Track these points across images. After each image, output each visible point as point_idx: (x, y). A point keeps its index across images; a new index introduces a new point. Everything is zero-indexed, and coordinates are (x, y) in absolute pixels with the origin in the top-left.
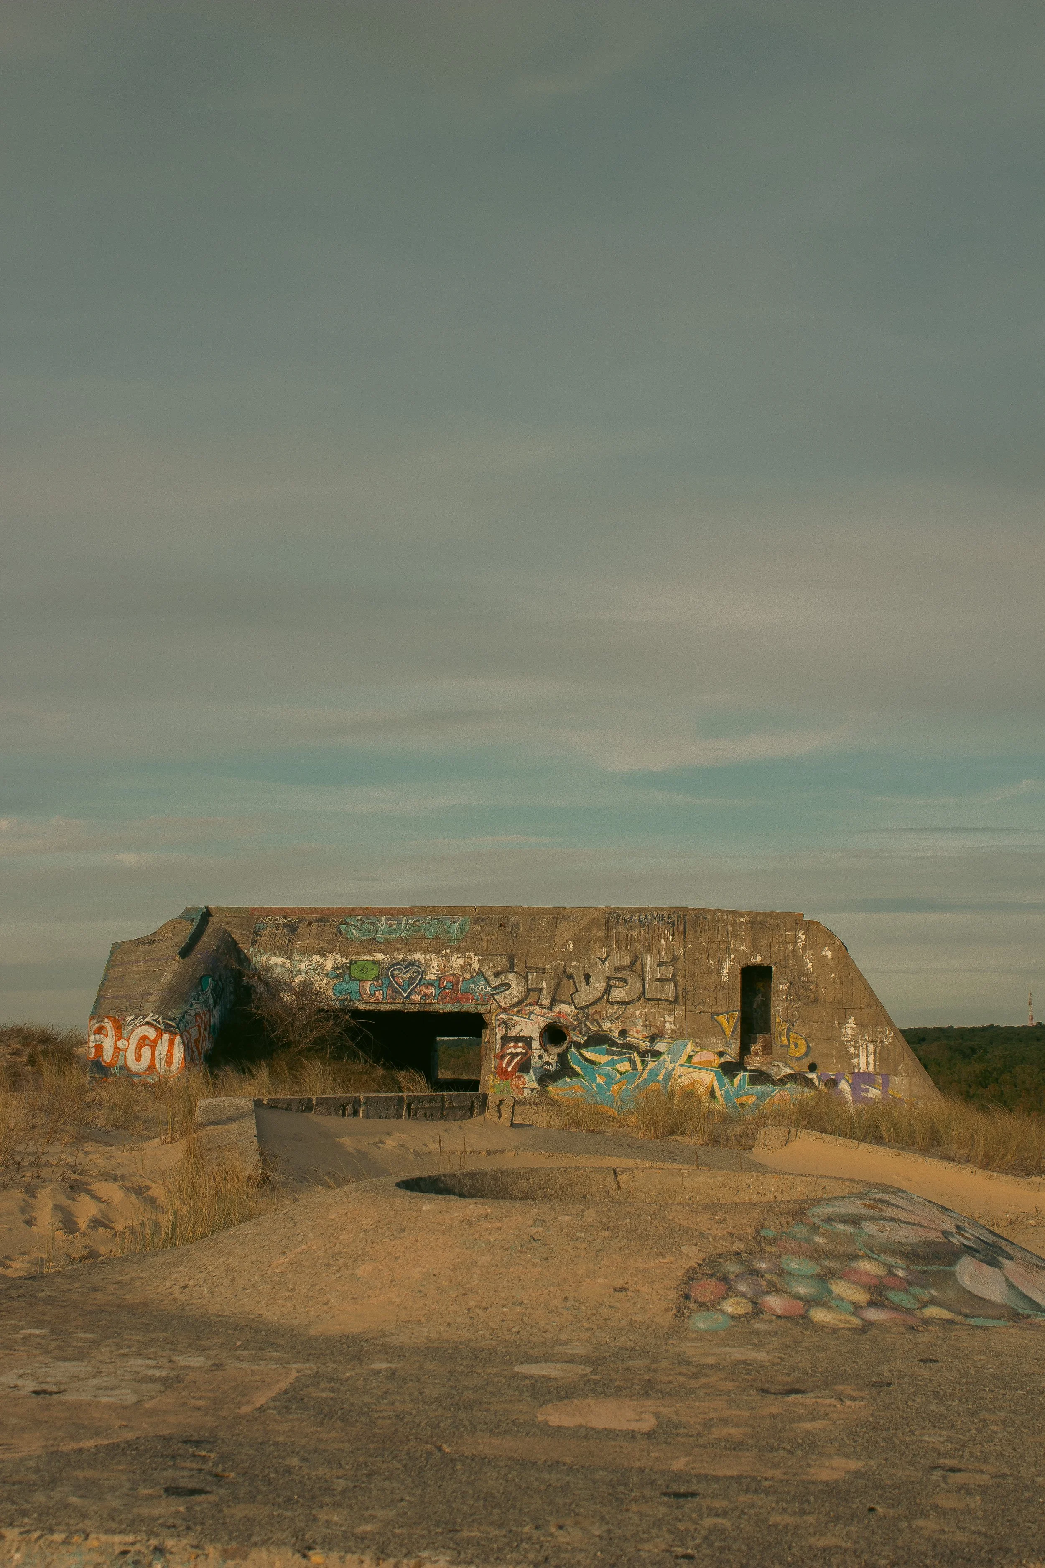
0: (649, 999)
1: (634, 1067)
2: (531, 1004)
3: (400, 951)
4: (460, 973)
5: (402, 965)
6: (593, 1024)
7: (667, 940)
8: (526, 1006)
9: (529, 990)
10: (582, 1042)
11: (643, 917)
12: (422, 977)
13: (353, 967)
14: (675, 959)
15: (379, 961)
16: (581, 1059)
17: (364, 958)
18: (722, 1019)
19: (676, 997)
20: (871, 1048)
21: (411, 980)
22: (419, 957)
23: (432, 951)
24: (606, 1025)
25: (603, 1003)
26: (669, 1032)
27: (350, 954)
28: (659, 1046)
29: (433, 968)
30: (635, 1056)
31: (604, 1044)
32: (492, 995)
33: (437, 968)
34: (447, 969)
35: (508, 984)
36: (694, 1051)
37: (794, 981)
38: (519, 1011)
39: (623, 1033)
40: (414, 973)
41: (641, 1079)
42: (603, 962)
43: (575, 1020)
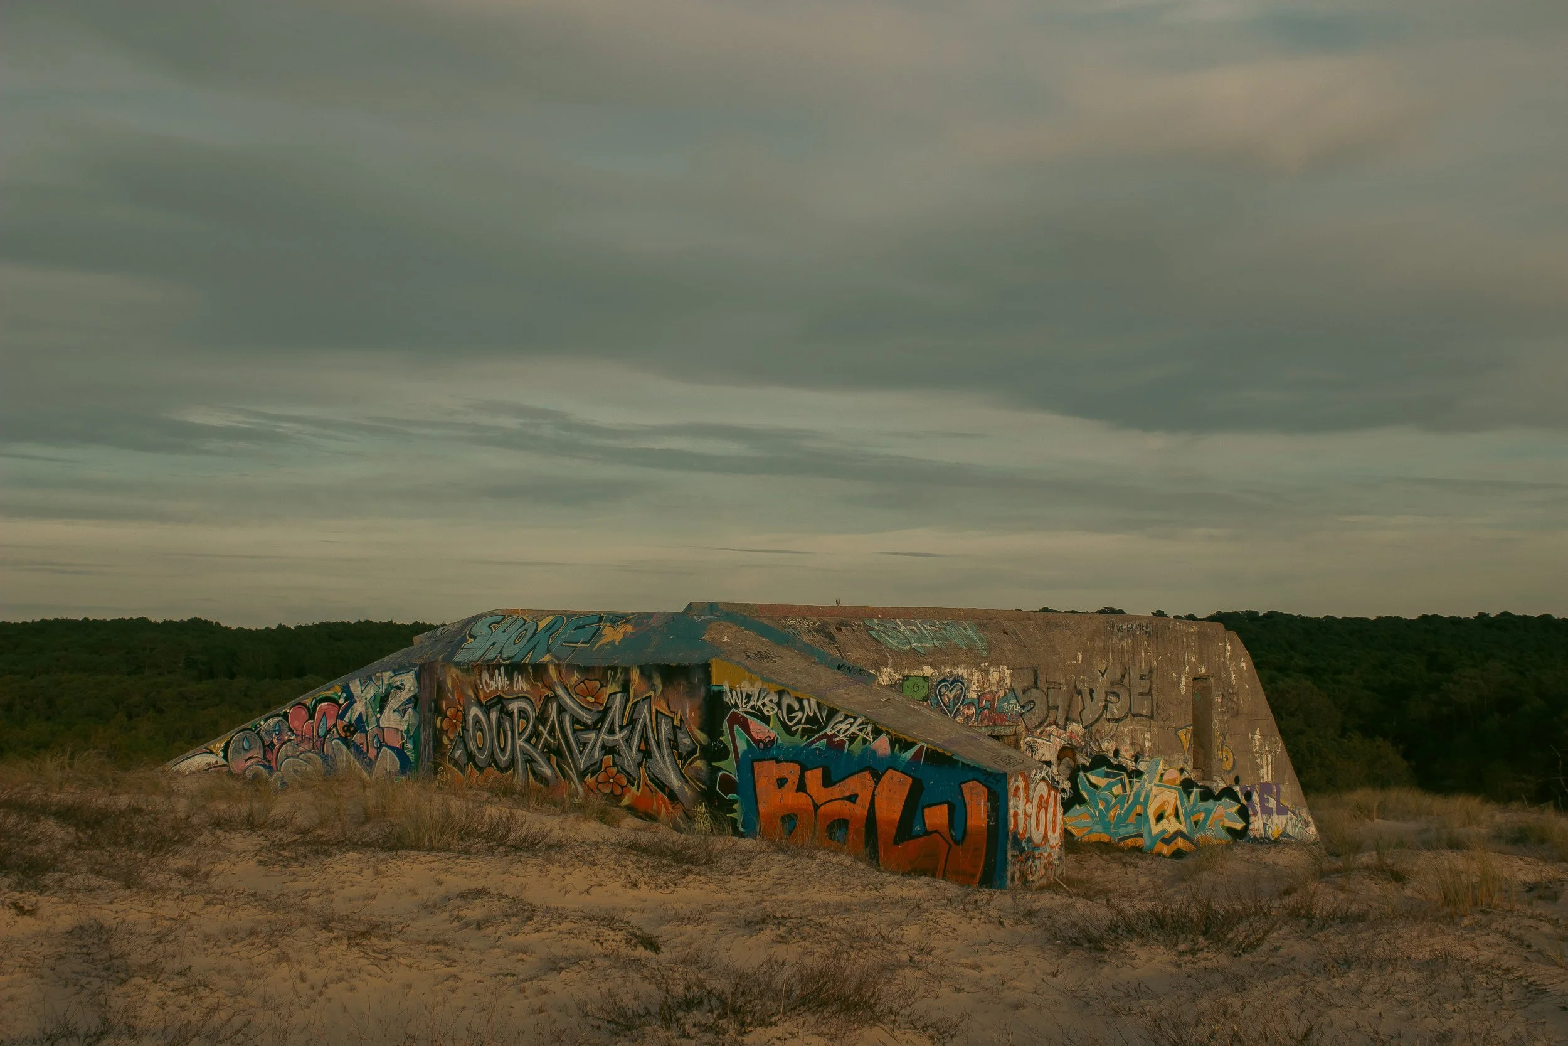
0: (1134, 715)
1: (1125, 790)
2: (1050, 724)
3: (946, 663)
4: (996, 690)
5: (948, 681)
6: (1095, 744)
7: (1146, 652)
8: (1047, 726)
9: (1049, 708)
10: (1088, 764)
11: (1130, 626)
12: (965, 696)
13: (906, 684)
14: (1151, 671)
15: (928, 677)
16: (1087, 783)
17: (915, 672)
18: (1181, 733)
19: (1152, 713)
20: (1269, 758)
21: (957, 698)
22: (962, 671)
23: (973, 665)
24: (1105, 745)
25: (1102, 721)
26: (1147, 750)
27: (902, 668)
28: (1142, 766)
29: (974, 684)
30: (1125, 777)
31: (1103, 766)
32: (1021, 715)
33: (977, 684)
34: (985, 686)
35: (1032, 702)
36: (1164, 770)
37: (1225, 693)
38: (1041, 733)
39: (1116, 753)
40: (957, 690)
41: (1130, 802)
42: (1103, 675)
43: (1082, 741)
